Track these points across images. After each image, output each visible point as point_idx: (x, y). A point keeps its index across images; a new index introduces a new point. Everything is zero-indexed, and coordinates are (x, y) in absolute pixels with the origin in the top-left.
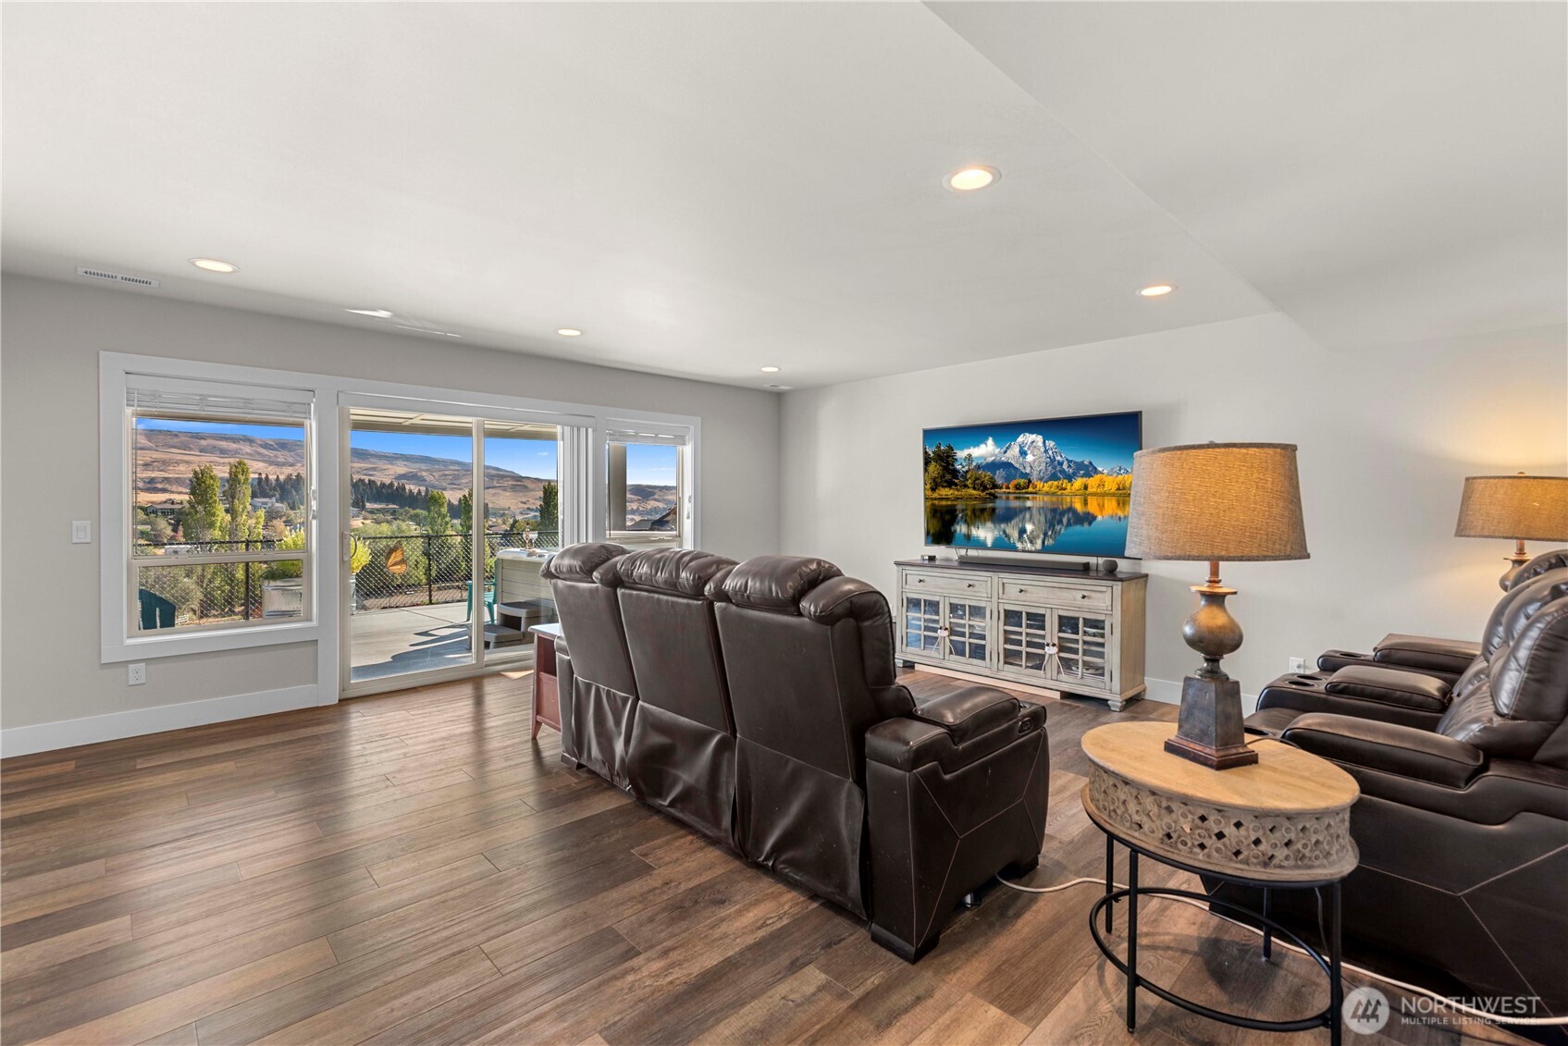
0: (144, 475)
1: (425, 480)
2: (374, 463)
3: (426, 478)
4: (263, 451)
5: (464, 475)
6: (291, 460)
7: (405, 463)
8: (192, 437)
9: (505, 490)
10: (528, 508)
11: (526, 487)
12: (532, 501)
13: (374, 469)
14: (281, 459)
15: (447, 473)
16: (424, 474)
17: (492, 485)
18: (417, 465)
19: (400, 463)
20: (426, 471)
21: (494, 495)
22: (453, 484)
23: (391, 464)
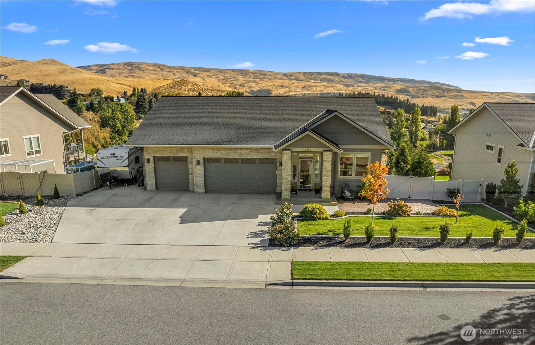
0: (302, 92)
1: (410, 93)
2: (387, 84)
3: (410, 91)
4: (342, 79)
5: (430, 89)
6: (353, 83)
7: (402, 83)
8: (318, 74)
9: (450, 98)
10: (463, 109)
11: (462, 96)
12: (465, 104)
13: (387, 87)
14: (349, 83)
15: (421, 88)
16: (410, 89)
17: (443, 95)
18: (407, 84)
19: (399, 83)
20: (411, 87)
21: (444, 101)
22: (423, 94)
23: (395, 84)
